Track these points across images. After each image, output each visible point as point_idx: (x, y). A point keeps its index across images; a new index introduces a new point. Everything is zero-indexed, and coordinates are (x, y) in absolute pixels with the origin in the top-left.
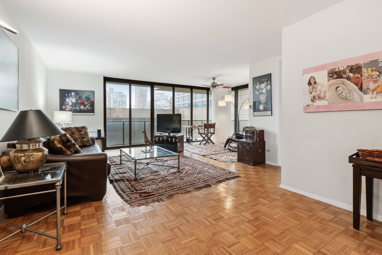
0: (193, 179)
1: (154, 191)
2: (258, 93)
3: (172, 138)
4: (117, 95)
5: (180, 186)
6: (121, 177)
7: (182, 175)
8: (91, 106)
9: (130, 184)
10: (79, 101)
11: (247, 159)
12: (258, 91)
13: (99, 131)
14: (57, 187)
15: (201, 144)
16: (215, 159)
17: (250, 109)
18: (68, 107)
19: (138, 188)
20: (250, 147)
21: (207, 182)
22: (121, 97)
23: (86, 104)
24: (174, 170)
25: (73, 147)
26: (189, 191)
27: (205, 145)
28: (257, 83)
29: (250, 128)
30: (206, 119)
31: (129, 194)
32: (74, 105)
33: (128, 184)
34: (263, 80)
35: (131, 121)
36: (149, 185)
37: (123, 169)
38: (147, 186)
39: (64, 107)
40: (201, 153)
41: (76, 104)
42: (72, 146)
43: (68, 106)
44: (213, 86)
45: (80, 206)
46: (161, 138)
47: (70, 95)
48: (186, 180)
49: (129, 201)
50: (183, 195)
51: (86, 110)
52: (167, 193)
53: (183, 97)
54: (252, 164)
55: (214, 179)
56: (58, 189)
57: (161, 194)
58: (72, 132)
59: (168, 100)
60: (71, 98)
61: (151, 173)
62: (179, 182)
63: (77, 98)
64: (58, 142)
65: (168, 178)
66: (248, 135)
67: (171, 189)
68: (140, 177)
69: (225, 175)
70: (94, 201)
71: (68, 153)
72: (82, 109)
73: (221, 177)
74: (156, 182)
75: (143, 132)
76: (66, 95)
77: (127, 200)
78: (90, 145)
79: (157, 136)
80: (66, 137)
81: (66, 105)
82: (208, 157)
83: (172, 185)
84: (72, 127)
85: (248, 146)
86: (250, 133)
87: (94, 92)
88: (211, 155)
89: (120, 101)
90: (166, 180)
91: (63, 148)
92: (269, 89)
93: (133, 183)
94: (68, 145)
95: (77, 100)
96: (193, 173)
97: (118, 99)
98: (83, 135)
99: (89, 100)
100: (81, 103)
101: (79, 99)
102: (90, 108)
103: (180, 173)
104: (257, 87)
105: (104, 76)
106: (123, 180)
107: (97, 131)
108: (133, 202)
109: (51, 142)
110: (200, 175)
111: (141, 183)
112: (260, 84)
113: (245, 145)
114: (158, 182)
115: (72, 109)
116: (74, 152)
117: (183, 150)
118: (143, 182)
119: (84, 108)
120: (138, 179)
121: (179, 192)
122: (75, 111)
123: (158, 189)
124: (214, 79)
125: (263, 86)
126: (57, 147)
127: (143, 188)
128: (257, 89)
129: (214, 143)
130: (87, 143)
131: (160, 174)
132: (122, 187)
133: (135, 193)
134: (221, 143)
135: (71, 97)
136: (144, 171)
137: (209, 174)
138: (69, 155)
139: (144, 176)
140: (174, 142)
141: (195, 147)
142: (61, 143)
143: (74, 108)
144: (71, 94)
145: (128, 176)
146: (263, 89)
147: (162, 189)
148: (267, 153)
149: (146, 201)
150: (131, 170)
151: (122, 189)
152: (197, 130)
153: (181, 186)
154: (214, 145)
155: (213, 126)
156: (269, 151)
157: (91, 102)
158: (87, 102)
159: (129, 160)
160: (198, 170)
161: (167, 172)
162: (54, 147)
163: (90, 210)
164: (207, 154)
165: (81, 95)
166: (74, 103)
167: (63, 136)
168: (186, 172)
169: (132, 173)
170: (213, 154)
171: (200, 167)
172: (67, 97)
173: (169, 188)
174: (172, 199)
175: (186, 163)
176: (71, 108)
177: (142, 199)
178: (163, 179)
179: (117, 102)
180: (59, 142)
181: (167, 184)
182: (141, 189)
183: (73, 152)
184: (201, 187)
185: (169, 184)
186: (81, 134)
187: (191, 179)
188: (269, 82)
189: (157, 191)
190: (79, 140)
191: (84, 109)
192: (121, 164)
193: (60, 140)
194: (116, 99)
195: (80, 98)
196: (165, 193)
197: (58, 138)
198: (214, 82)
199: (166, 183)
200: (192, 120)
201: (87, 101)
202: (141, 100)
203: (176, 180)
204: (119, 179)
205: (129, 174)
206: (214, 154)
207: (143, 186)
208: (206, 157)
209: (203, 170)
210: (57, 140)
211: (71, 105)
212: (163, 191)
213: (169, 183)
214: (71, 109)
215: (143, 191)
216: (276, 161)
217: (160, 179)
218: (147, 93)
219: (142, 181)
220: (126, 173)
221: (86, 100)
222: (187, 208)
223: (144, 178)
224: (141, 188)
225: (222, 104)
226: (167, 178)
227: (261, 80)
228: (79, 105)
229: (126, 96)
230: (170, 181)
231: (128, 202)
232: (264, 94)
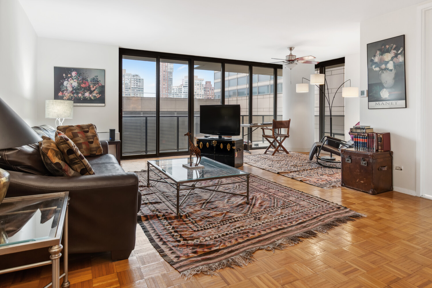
0: (277, 219)
1: (217, 241)
2: (377, 69)
3: (226, 143)
4: (131, 79)
5: (259, 232)
6: (153, 211)
7: (255, 210)
8: (99, 93)
9: (171, 225)
10: (83, 85)
11: (362, 182)
12: (378, 65)
13: (112, 132)
14: (54, 256)
15: (267, 153)
16: (301, 181)
17: (363, 96)
18: (67, 94)
19: (187, 234)
20: (367, 162)
21: (305, 227)
22: (136, 82)
23: (92, 89)
24: (240, 200)
25: (79, 161)
26: (280, 245)
27: (273, 155)
28: (376, 52)
29: (363, 129)
30: (272, 113)
31: (173, 246)
32: (76, 91)
33: (167, 225)
34: (387, 46)
35: (159, 117)
36: (205, 229)
37: (154, 194)
38: (202, 230)
39: (60, 94)
40: (273, 168)
41: (78, 89)
42: (77, 161)
43: (66, 92)
44: (289, 61)
45: (90, 271)
46: (208, 143)
47: (69, 75)
48: (266, 220)
49: (177, 263)
50: (272, 253)
51: (92, 98)
52: (241, 248)
53: (237, 79)
54: (371, 192)
55: (315, 220)
56: (55, 259)
57: (230, 249)
58: (73, 133)
59: (202, 86)
60: (71, 80)
61: (201, 204)
62: (255, 225)
63: (79, 80)
64: (53, 154)
65: (233, 214)
66: (361, 140)
67: (246, 239)
68: (184, 212)
69: (332, 212)
70: (114, 260)
71: (70, 173)
72: (87, 97)
73: (327, 215)
74: (214, 223)
75: (185, 135)
76: (64, 75)
77: (173, 261)
78: (101, 155)
79: (201, 139)
80: (67, 145)
81: (63, 91)
82: (287, 175)
83: (245, 229)
84: (74, 125)
85: (364, 161)
86: (364, 138)
87: (104, 71)
88: (291, 172)
89: (135, 88)
90: (231, 220)
91: (62, 165)
92: (400, 62)
93: (176, 222)
94: (70, 158)
95: (79, 84)
96: (274, 206)
97: (132, 84)
98: (91, 139)
99: (98, 83)
100: (86, 87)
101: (82, 82)
102: (99, 96)
103: (251, 206)
104: (376, 59)
105: (119, 46)
106: (158, 217)
107: (109, 131)
108: (184, 266)
109: (41, 153)
110: (287, 211)
111: (189, 225)
112: (382, 53)
113: (358, 158)
114: (218, 223)
115: (72, 97)
116: (80, 172)
117: (243, 163)
118: (192, 222)
119: (90, 95)
120: (182, 216)
121: (263, 246)
122: (77, 100)
123: (223, 238)
124: (291, 49)
125: (388, 57)
126: (52, 163)
127: (195, 235)
128: (376, 63)
129: (288, 151)
130: (96, 151)
131: (216, 207)
132: (158, 232)
133: (183, 245)
134: (299, 152)
135: (70, 78)
136: (189, 200)
137: (302, 209)
138: (73, 177)
139: (191, 210)
140: (229, 150)
141: (259, 158)
142: (59, 156)
143: (75, 95)
144: (71, 74)
145: (164, 210)
146: (388, 62)
147: (229, 238)
148: (395, 172)
149: (208, 264)
150: (167, 197)
151: (159, 235)
152: (260, 130)
153: (263, 234)
154: (288, 155)
155: (286, 124)
156: (401, 170)
157: (100, 86)
158: (95, 87)
159: (162, 179)
160: (279, 200)
161: (228, 202)
162: (47, 163)
163: (109, 281)
164: (282, 171)
165: (85, 76)
166: (75, 88)
167: (61, 142)
168: (260, 203)
169: (169, 202)
170: (293, 172)
171: (280, 194)
172: (65, 79)
173: (242, 237)
174: (253, 261)
175: (254, 187)
176: (70, 95)
177: (199, 258)
178: (224, 216)
179: (131, 88)
180: (55, 153)
181: (235, 229)
182: (192, 237)
183: (79, 170)
184: (298, 237)
185: (239, 228)
186: (87, 137)
187: (274, 218)
188: (401, 50)
189: (221, 242)
190: (84, 146)
191: (90, 98)
192: (148, 186)
193: (57, 150)
194: (129, 84)
195: (84, 80)
196: (237, 247)
197: (54, 147)
198: (291, 54)
199: (233, 226)
200: (252, 116)
201: (95, 84)
202: (164, 86)
203: (249, 220)
204: (150, 216)
205: (165, 206)
206: (296, 171)
207: (195, 231)
208: (283, 176)
209: (287, 200)
210: (53, 149)
211: (71, 92)
212: (233, 243)
213: (238, 226)
214: (70, 97)
215: (197, 241)
216: (415, 187)
217: (221, 218)
218: (172, 75)
219: (190, 220)
220: (160, 202)
221: (93, 83)
222: (290, 284)
223: (192, 213)
224: (191, 234)
225: (302, 89)
226: (230, 214)
227: (383, 47)
228: (83, 91)
229: (143, 80)
230: (238, 221)
231: (175, 266)
232: (391, 70)
